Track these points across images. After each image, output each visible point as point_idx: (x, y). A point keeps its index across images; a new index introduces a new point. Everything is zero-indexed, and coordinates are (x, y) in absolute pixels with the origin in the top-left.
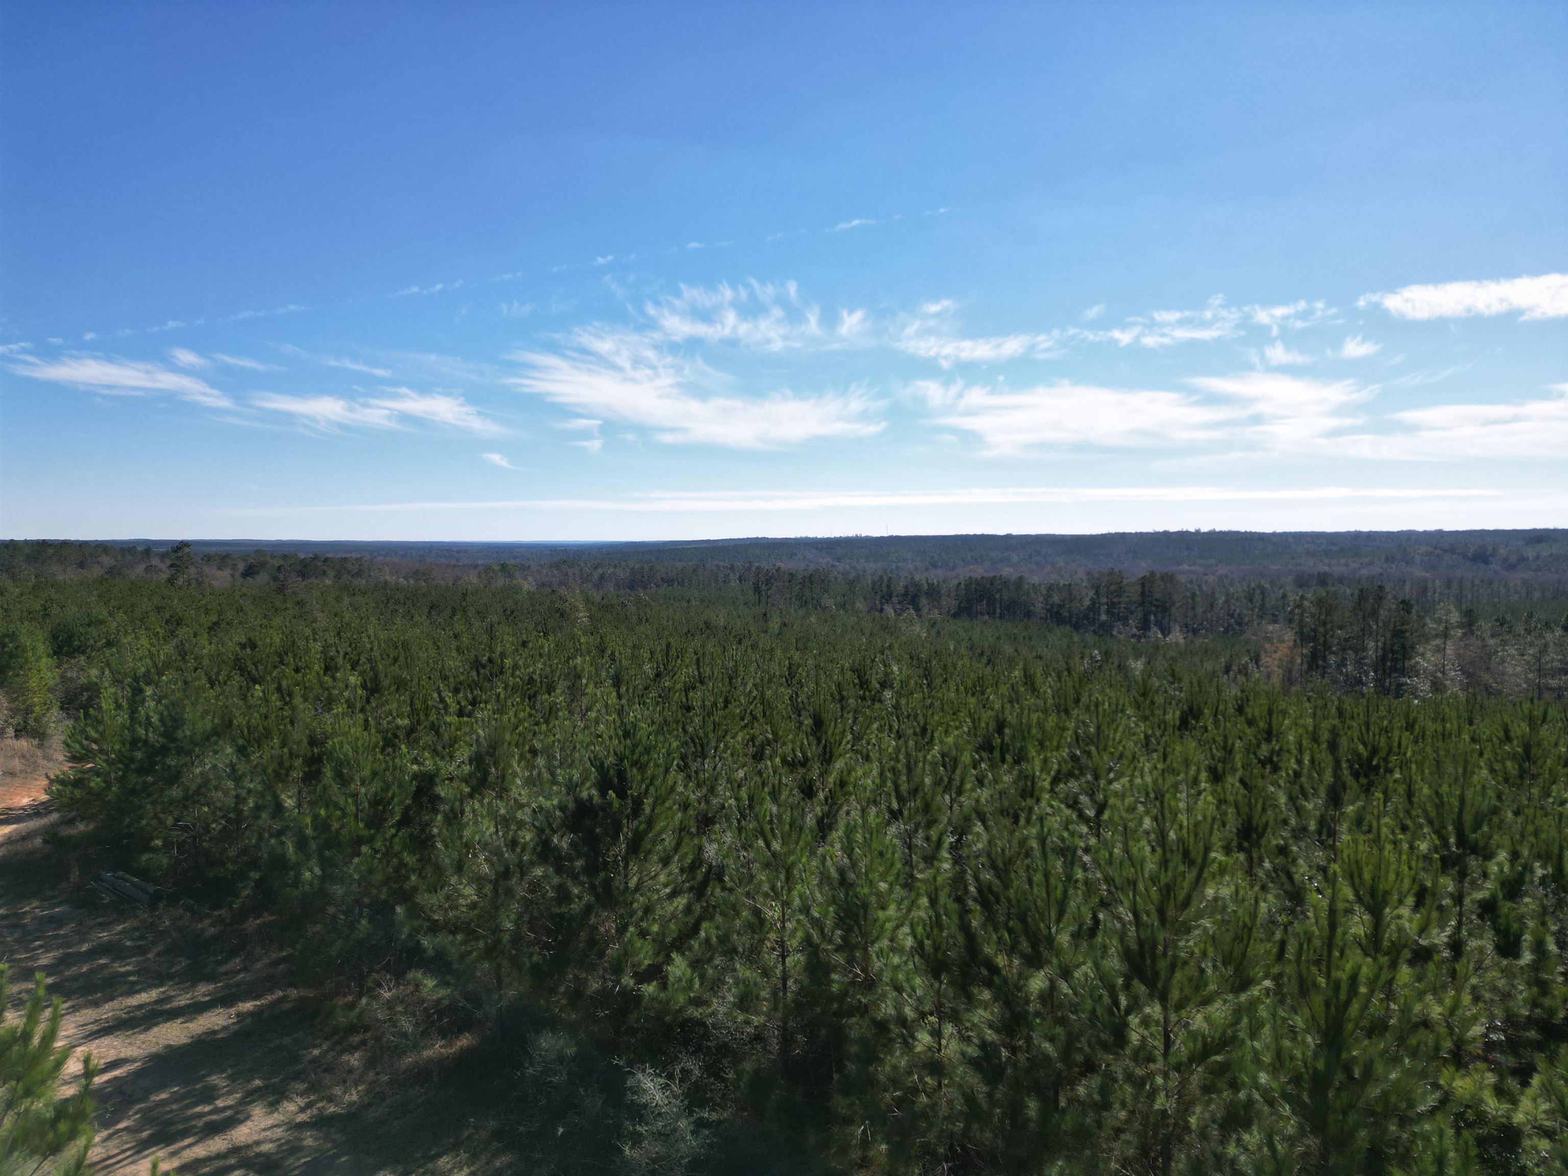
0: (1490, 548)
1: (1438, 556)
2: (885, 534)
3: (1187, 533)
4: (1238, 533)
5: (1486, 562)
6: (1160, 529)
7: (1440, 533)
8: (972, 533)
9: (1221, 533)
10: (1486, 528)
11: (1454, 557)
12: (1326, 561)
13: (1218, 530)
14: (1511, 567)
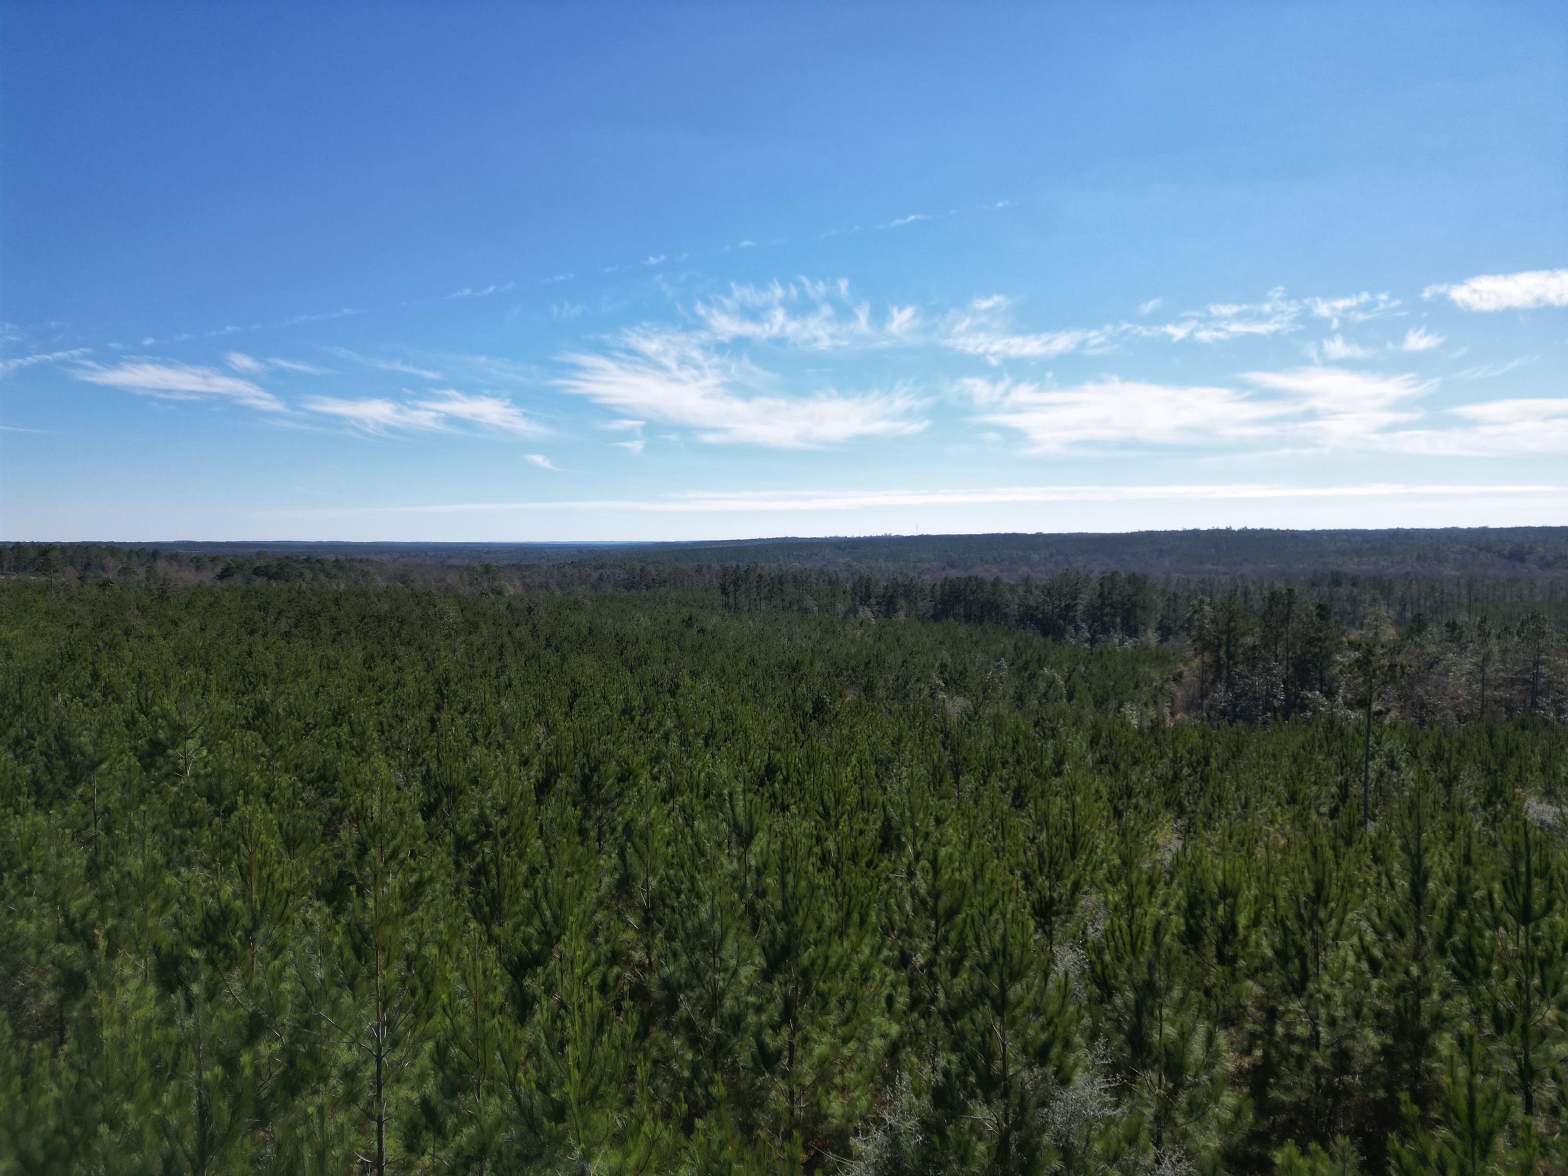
0: (1527, 546)
1: (1473, 554)
2: (915, 533)
3: (1218, 531)
4: (1270, 531)
5: (1522, 560)
6: (1190, 527)
7: (1484, 531)
8: (1003, 532)
9: (1254, 531)
10: (1532, 525)
11: (1489, 555)
12: (1356, 560)
13: (1249, 528)
14: (1548, 565)
